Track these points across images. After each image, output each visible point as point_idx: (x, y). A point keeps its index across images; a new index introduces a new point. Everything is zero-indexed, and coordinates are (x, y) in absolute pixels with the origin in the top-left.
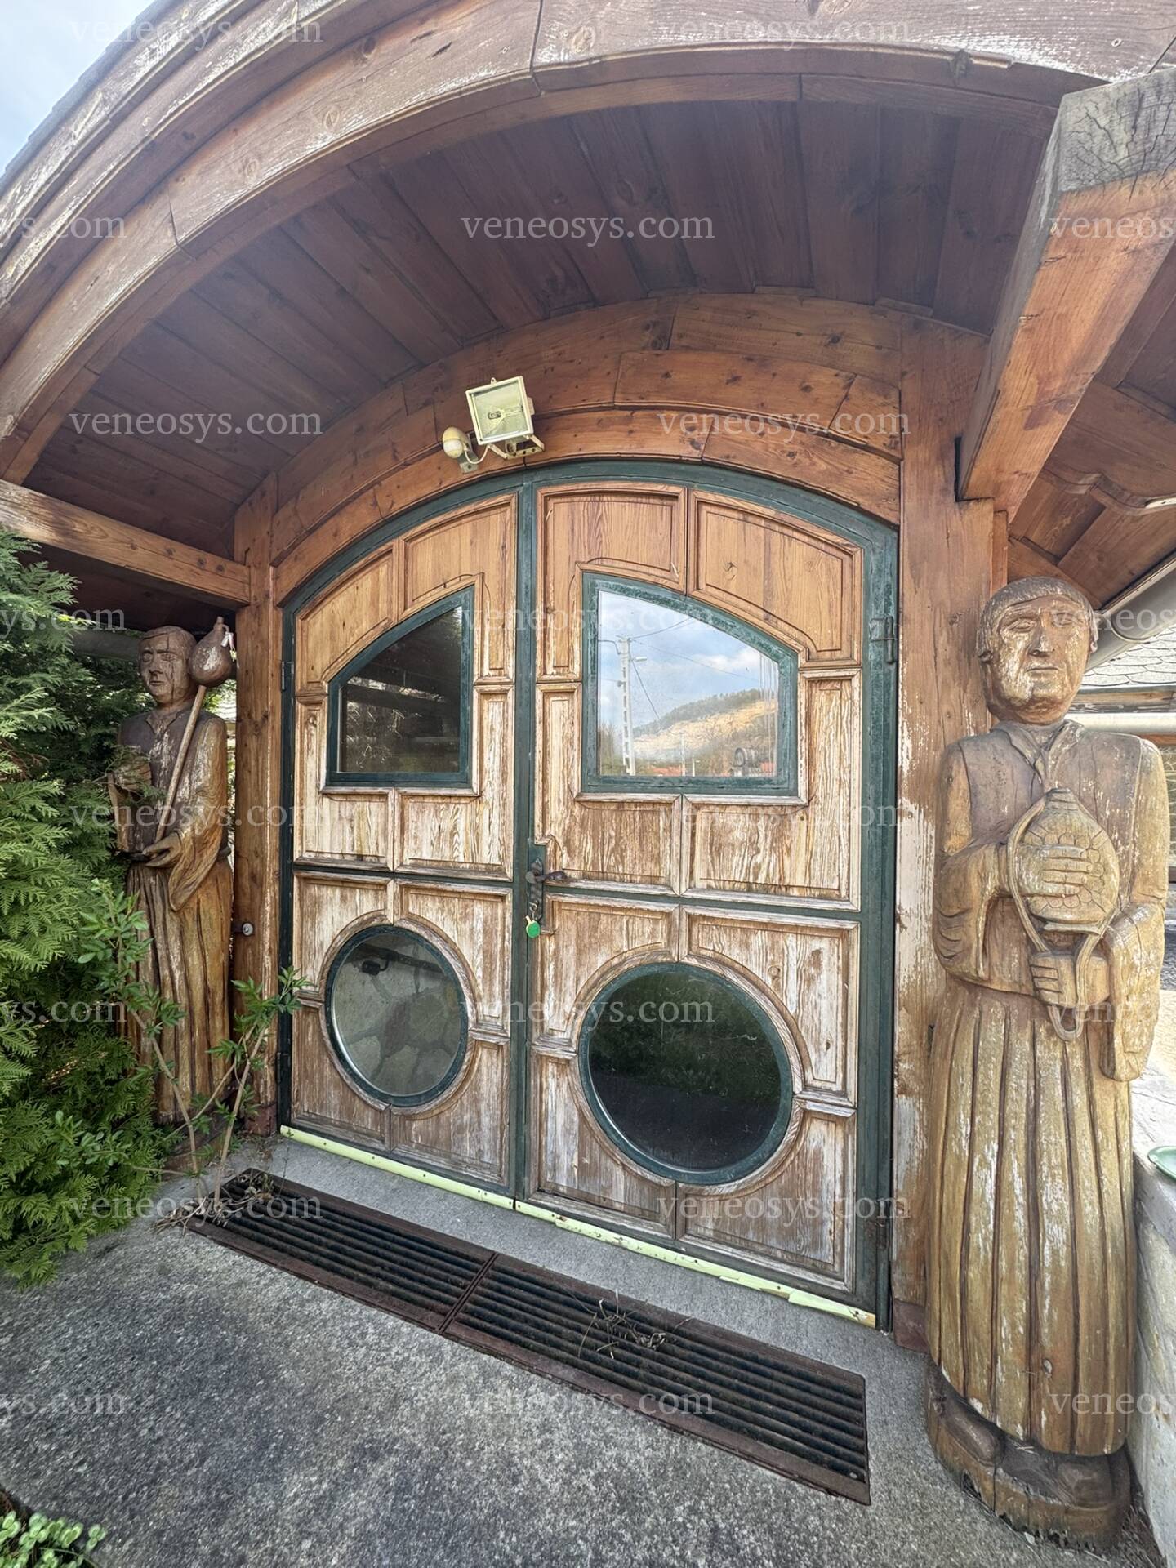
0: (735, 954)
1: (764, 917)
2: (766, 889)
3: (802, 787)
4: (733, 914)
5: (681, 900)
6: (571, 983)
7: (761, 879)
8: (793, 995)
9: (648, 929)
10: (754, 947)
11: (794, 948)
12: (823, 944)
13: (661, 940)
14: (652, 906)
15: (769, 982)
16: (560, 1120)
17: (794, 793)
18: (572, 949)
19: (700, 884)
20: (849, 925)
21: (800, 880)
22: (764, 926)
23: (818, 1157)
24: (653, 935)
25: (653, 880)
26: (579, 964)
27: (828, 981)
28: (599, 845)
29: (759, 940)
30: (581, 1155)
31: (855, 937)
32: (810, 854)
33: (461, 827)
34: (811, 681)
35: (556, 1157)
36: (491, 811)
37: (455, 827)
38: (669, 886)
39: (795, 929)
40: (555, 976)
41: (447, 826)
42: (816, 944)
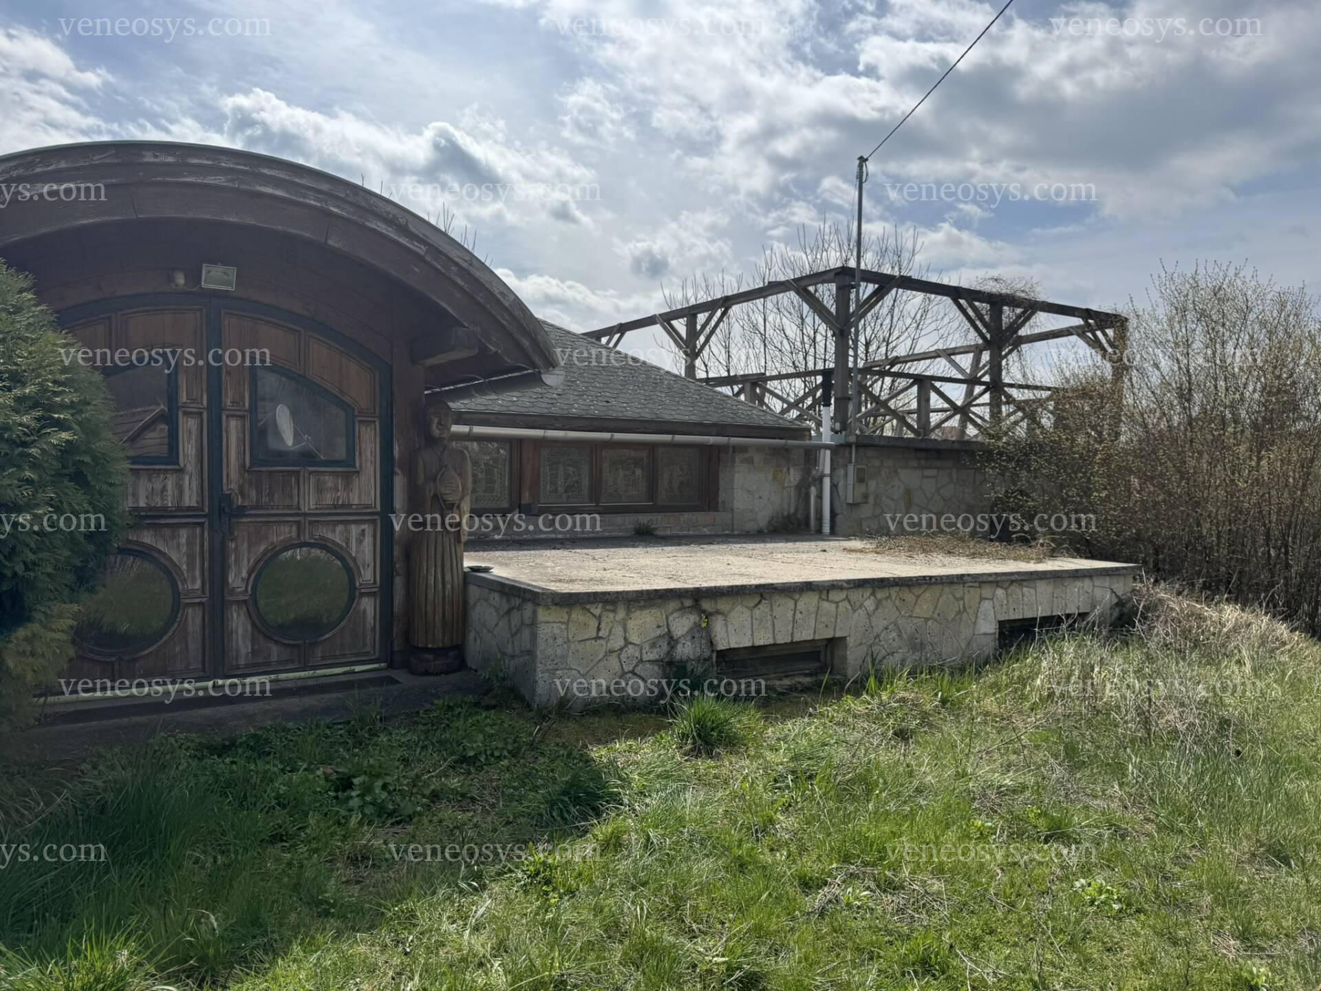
0: (330, 536)
1: (343, 518)
2: (343, 506)
3: (357, 465)
4: (329, 518)
5: (305, 515)
6: (245, 562)
7: (340, 502)
8: (354, 549)
9: (287, 530)
10: (338, 531)
11: (354, 530)
12: (365, 527)
13: (294, 534)
14: (291, 519)
15: (344, 545)
16: (240, 631)
17: (354, 466)
18: (245, 545)
19: (312, 507)
20: (376, 517)
21: (356, 502)
22: (341, 522)
23: (365, 611)
24: (290, 532)
25: (290, 507)
26: (249, 551)
27: (368, 540)
28: (259, 493)
29: (340, 528)
30: (253, 645)
31: (379, 522)
32: (360, 489)
33: (169, 487)
34: (361, 422)
35: (238, 651)
36: (190, 478)
37: (164, 487)
38: (299, 508)
39: (354, 522)
40: (235, 561)
41: (158, 486)
42: (363, 527)
